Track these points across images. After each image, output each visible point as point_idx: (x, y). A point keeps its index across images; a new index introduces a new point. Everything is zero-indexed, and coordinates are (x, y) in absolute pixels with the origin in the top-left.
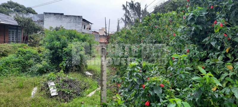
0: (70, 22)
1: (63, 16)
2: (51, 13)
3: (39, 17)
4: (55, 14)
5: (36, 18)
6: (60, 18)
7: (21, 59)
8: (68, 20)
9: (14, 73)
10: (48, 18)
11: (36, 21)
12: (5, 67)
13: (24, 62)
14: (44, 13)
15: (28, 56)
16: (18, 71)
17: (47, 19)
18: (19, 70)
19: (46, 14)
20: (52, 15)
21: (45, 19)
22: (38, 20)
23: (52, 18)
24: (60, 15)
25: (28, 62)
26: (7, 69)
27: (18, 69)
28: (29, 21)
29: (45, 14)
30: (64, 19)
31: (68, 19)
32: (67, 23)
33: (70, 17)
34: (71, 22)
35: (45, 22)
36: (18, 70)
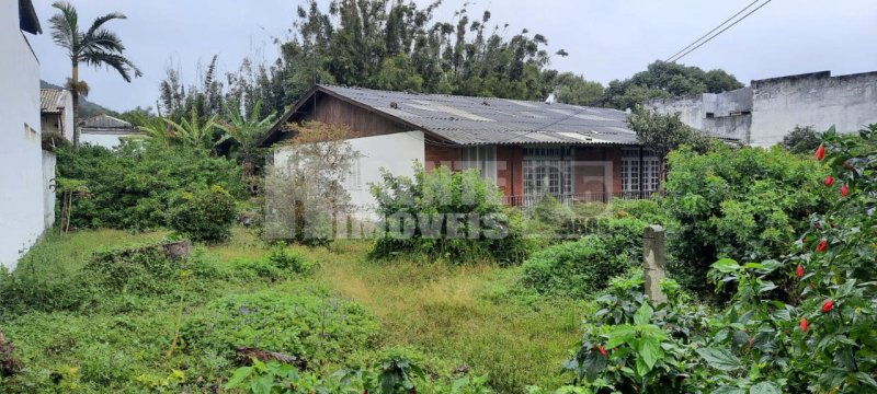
0: (860, 99)
1: (827, 83)
2: (778, 79)
3: (736, 101)
4: (793, 79)
5: (724, 105)
6: (813, 91)
7: (600, 250)
8: (852, 93)
9: (575, 290)
10: (765, 97)
11: (727, 115)
12: (556, 271)
13: (606, 260)
14: (753, 82)
15: (619, 242)
16: (585, 284)
17: (765, 101)
18: (588, 281)
19: (758, 87)
20: (782, 86)
21: (756, 105)
22: (733, 109)
23: (782, 98)
24: (816, 82)
25: (615, 259)
26: (560, 275)
27: (586, 277)
28: (670, 125)
29: (755, 85)
30: (830, 92)
31: (849, 88)
32: (846, 106)
33: (859, 78)
34: (864, 102)
35: (754, 114)
36: (586, 280)
